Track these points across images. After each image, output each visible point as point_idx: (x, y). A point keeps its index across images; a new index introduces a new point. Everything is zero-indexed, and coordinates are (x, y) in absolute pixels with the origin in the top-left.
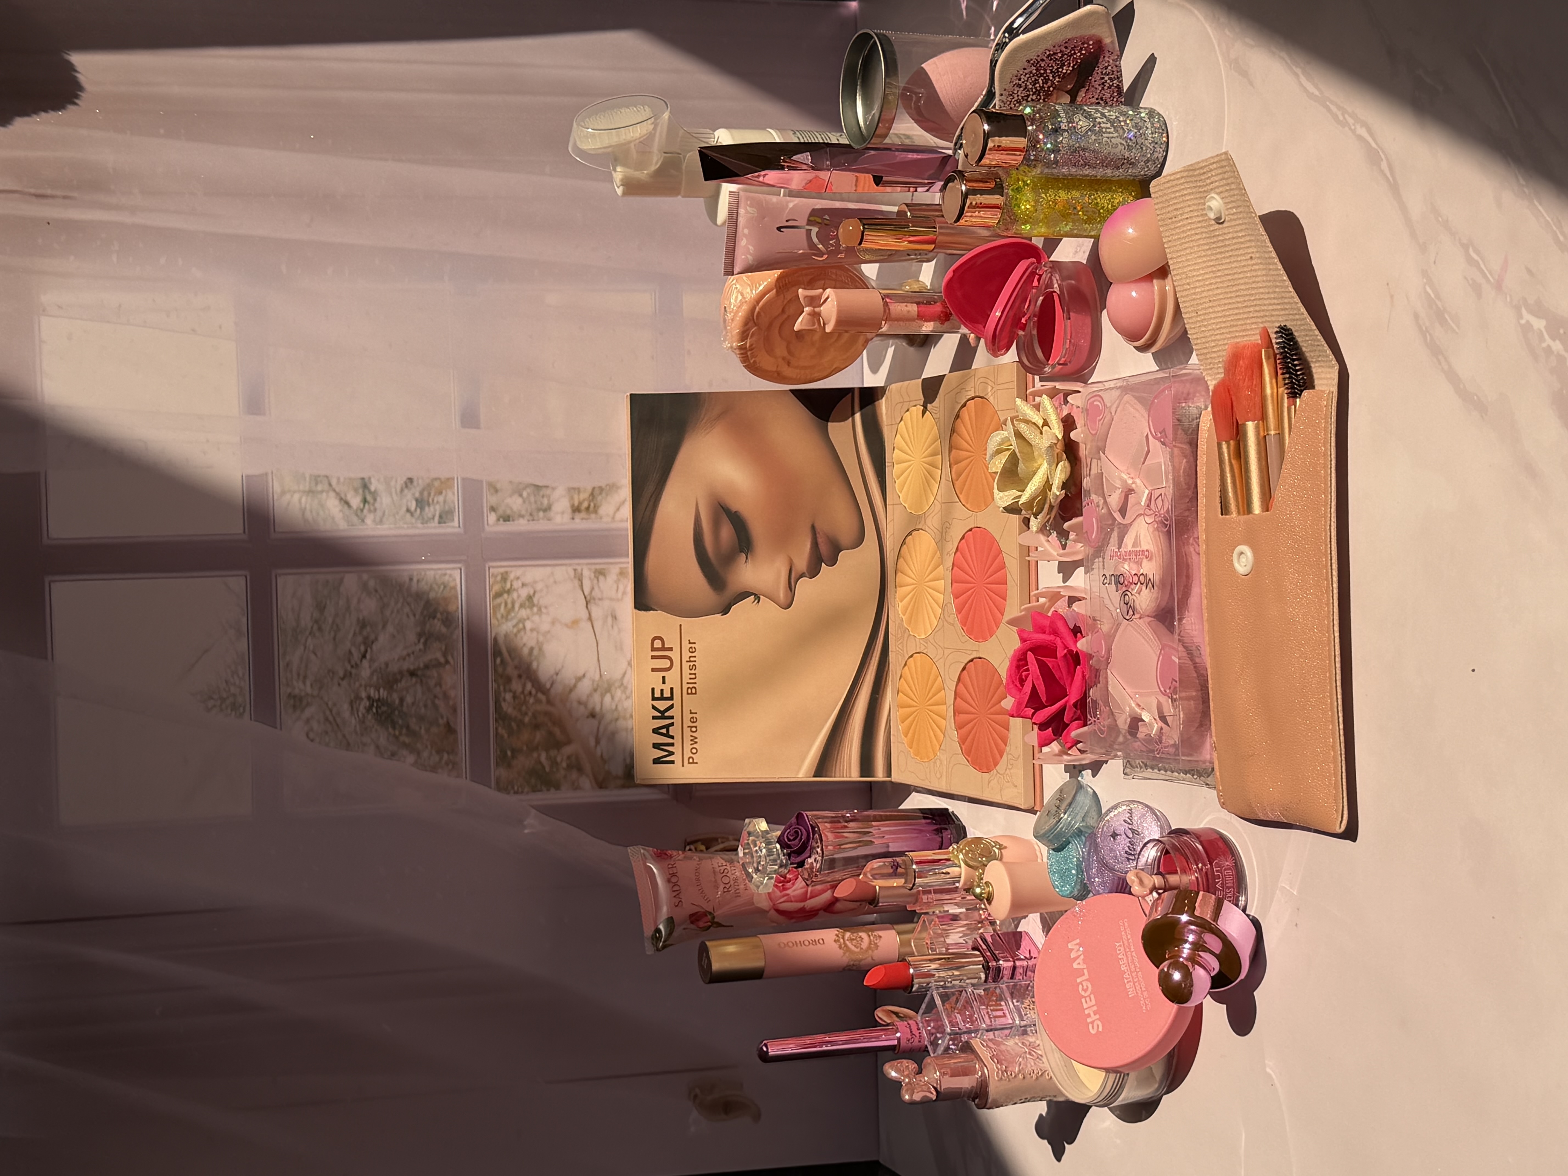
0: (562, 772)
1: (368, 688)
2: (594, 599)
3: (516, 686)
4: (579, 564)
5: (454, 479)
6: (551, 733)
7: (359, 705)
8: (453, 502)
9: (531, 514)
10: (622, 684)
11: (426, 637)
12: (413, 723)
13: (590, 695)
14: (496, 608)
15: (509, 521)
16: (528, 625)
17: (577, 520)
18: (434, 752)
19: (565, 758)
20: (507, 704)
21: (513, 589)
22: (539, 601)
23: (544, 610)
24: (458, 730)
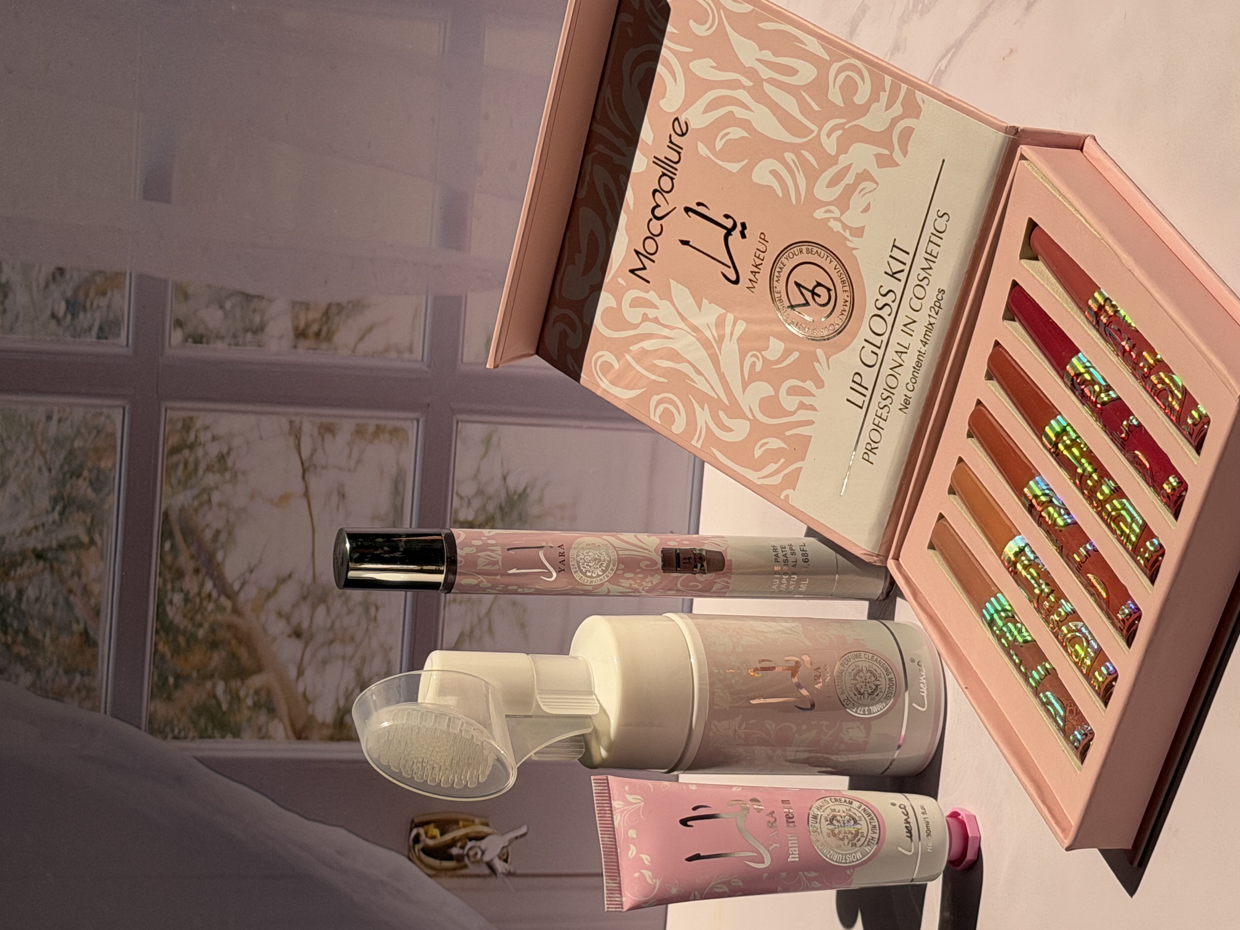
0: (246, 713)
2: (315, 466)
3: (190, 584)
4: (298, 414)
5: (125, 275)
6: (234, 656)
8: (122, 309)
9: (235, 336)
11: (65, 504)
12: (34, 627)
13: (296, 605)
14: (171, 469)
15: (201, 343)
16: (216, 497)
17: (301, 350)
18: (61, 672)
19: (251, 692)
20: (174, 609)
21: (198, 443)
22: (234, 464)
23: (240, 477)
24: (100, 642)
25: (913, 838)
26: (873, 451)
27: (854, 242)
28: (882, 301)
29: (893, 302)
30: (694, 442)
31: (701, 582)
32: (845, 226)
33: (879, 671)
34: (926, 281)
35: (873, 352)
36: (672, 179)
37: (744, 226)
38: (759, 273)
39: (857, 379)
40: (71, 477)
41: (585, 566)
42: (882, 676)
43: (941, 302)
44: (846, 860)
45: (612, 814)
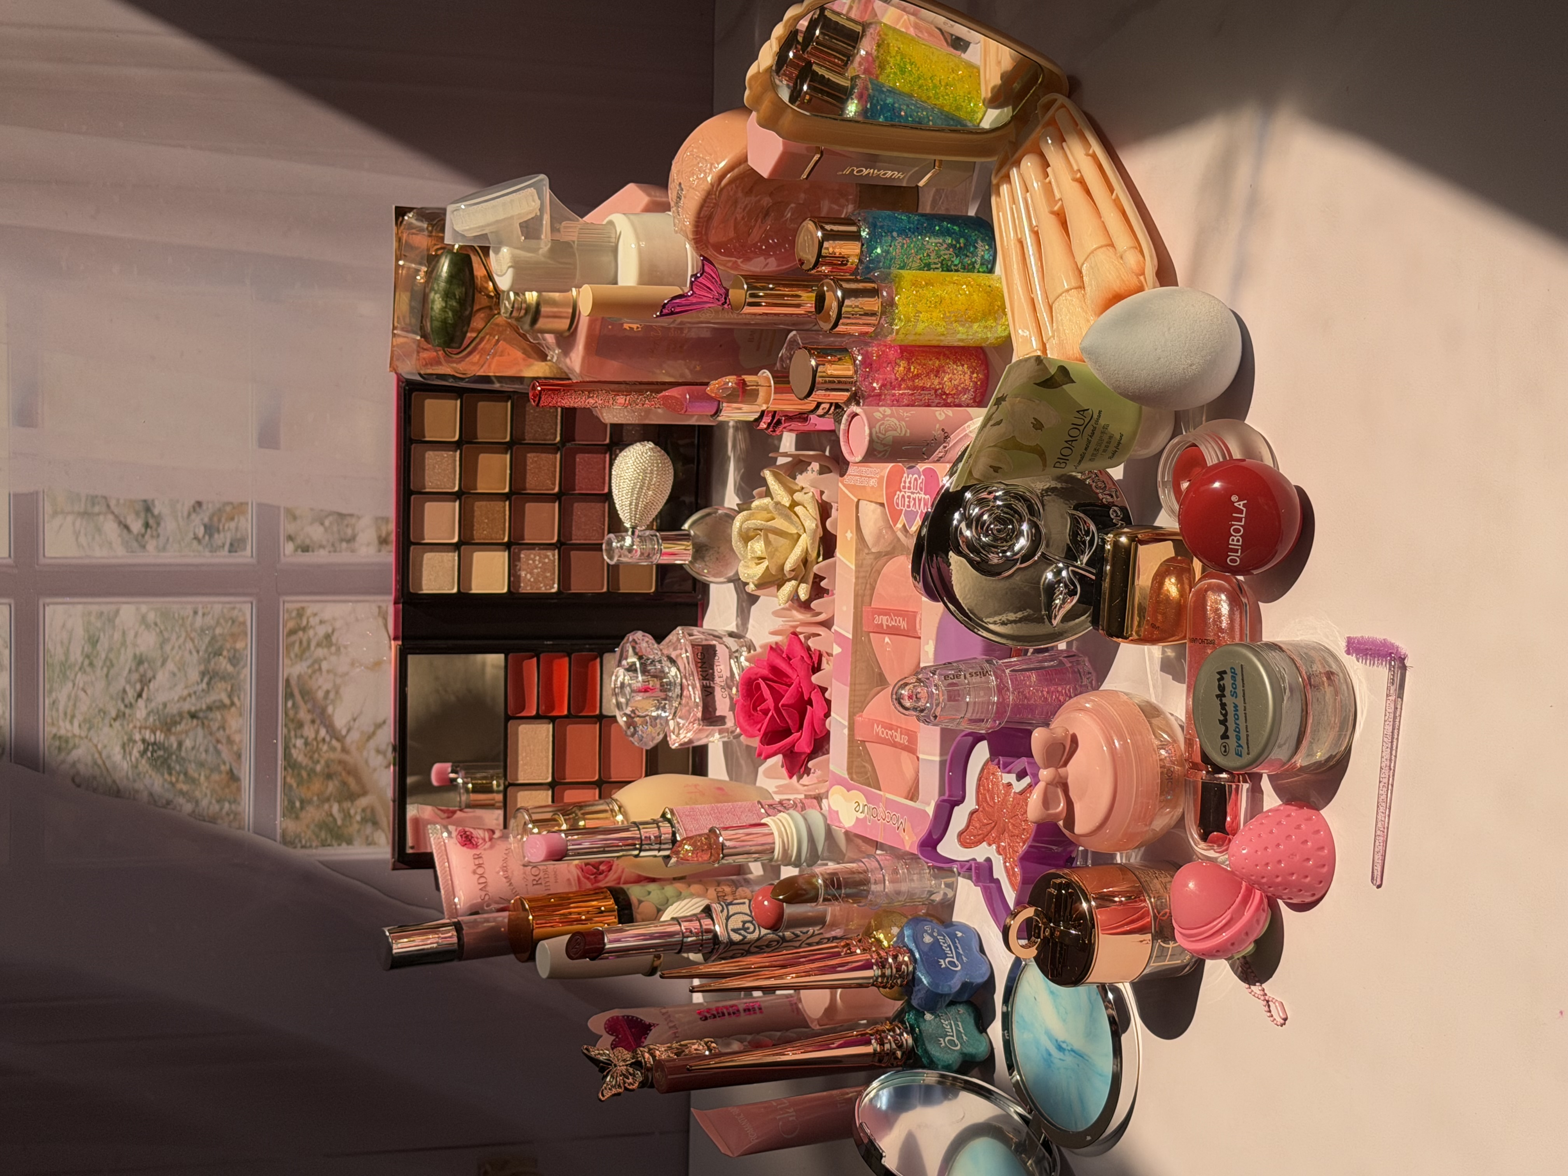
0: (356, 826)
1: (143, 731)
3: (309, 731)
4: (383, 601)
5: (247, 504)
6: (344, 783)
7: (133, 748)
8: (246, 529)
9: (333, 545)
11: (210, 676)
12: (192, 770)
14: (289, 647)
15: (307, 551)
16: (325, 666)
17: (383, 553)
18: (214, 801)
19: (359, 810)
20: (297, 750)
21: (309, 626)
22: (337, 639)
23: (342, 649)
24: (242, 777)
40: (214, 656)
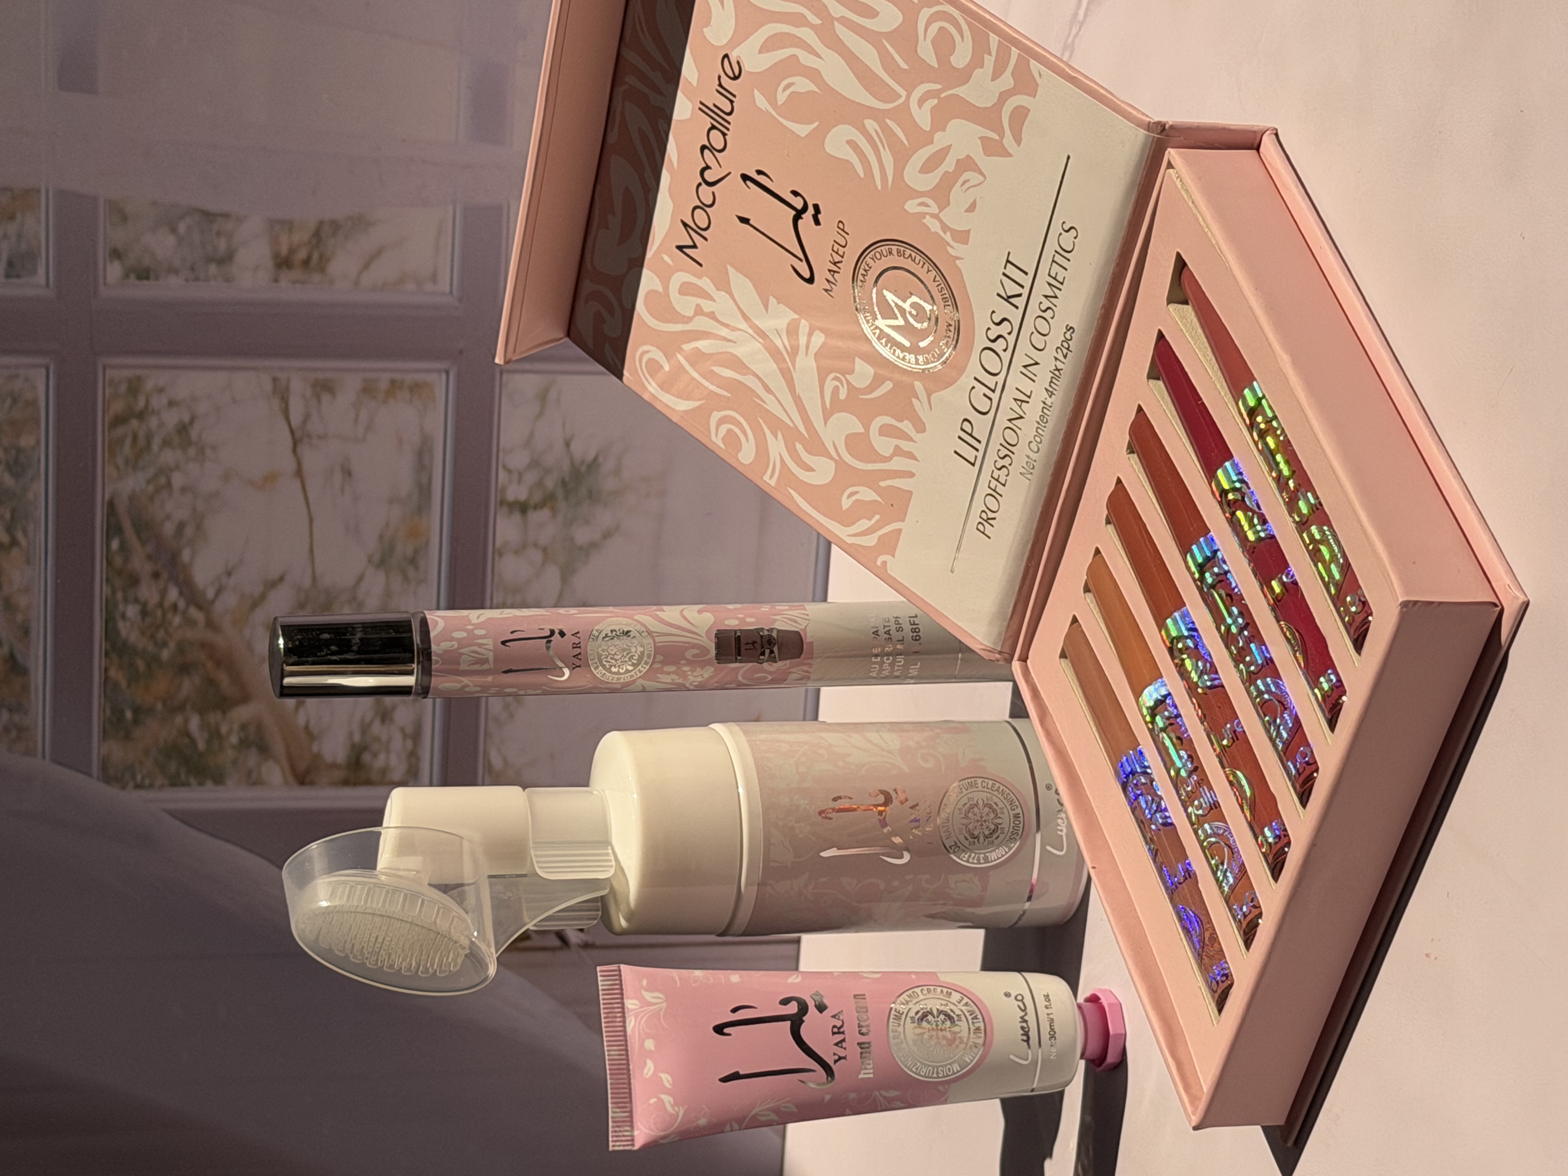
2: (309, 436)
3: (148, 592)
4: (284, 369)
5: (39, 192)
6: (210, 682)
8: (37, 238)
9: (193, 269)
10: (354, 598)
14: (114, 446)
15: (147, 278)
16: (178, 479)
17: (284, 283)
19: (236, 727)
20: (128, 624)
21: (150, 409)
22: (200, 436)
23: (209, 453)
24: (31, 668)
25: (1031, 1042)
26: (990, 521)
27: (956, 250)
28: (994, 332)
29: (1010, 333)
30: (766, 478)
31: (770, 673)
32: (945, 227)
33: (1001, 805)
34: (1049, 313)
35: (985, 395)
36: (724, 135)
37: (816, 208)
38: (838, 272)
39: (967, 426)
41: (609, 659)
42: (1005, 810)
43: (1070, 342)
44: (938, 1073)
45: (624, 1017)
